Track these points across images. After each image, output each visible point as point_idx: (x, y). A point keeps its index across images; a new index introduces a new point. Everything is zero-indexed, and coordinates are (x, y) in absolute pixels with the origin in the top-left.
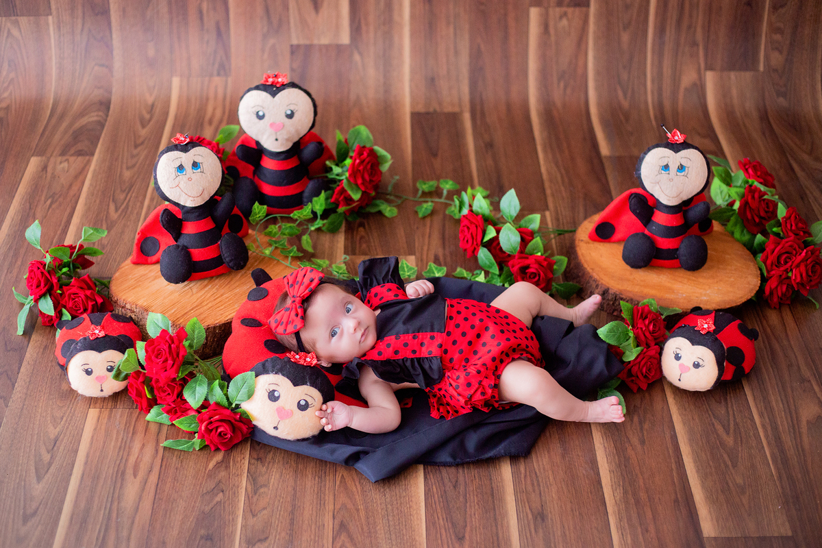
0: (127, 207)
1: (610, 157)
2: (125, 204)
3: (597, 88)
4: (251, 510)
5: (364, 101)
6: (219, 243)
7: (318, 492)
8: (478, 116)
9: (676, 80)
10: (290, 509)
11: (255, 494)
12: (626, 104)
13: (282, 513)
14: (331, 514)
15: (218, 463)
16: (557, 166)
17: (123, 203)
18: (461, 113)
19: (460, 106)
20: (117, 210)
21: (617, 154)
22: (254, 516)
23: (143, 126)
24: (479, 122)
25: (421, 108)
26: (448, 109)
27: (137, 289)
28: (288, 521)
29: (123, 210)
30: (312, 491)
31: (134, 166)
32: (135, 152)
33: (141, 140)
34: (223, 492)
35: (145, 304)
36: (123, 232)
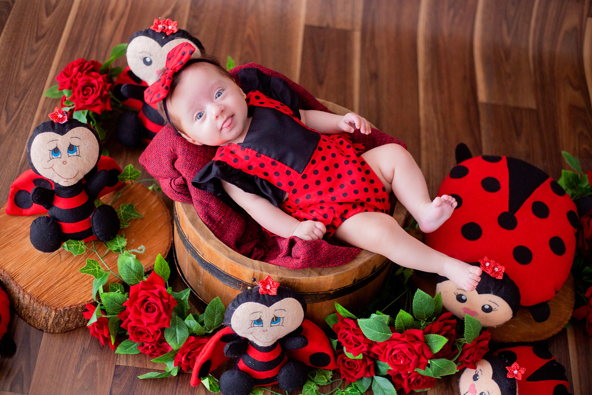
0: (18, 119)
1: (486, 104)
2: (16, 114)
3: (484, 21)
5: (262, 7)
6: (91, 216)
8: (368, 38)
9: (559, 22)
12: (508, 40)
16: (436, 111)
17: (14, 113)
18: (353, 30)
19: (352, 23)
20: (7, 121)
21: (493, 102)
23: (48, 15)
24: (367, 45)
25: (315, 22)
26: (341, 26)
27: (7, 248)
29: (14, 122)
31: (32, 64)
32: (35, 46)
33: (43, 31)
35: (12, 270)
36: (9, 152)
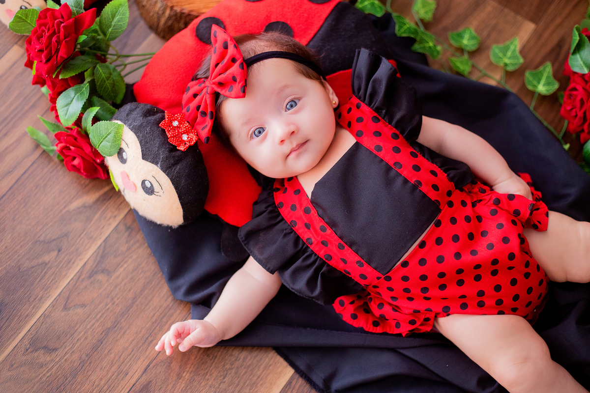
4: (68, 298)
7: (156, 321)
10: (109, 324)
11: (90, 277)
13: (96, 325)
14: (146, 362)
15: (84, 206)
22: (65, 308)
28: (94, 341)
30: (152, 314)
34: (59, 251)
